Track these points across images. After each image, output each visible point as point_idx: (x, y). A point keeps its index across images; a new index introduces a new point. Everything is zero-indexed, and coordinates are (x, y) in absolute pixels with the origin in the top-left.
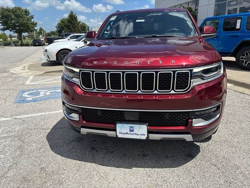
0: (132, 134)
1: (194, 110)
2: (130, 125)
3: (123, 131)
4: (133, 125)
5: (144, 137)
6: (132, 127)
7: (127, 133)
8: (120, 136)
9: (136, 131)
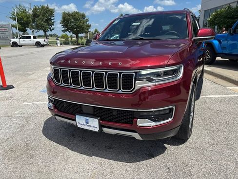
0: (88, 126)
1: (138, 110)
2: (86, 118)
3: (81, 121)
4: (87, 118)
5: (97, 130)
6: (87, 120)
7: (84, 124)
8: (79, 126)
9: (90, 123)
